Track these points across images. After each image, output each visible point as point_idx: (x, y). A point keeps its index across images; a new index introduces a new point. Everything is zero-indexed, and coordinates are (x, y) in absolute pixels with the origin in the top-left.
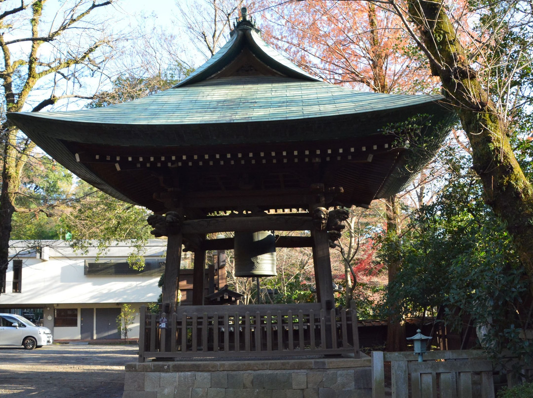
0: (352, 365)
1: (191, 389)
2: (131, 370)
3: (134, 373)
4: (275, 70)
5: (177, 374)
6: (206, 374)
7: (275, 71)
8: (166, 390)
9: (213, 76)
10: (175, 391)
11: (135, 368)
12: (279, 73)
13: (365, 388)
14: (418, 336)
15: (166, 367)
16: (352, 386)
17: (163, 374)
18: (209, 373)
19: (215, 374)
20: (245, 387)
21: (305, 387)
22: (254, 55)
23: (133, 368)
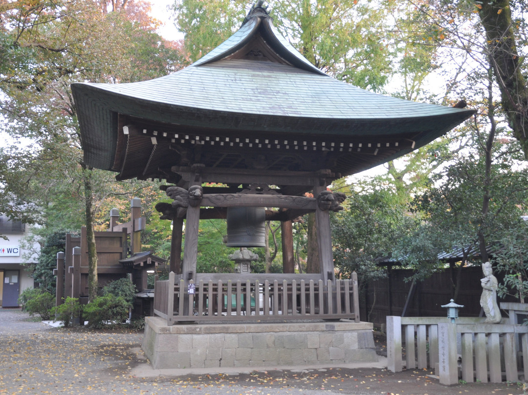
0: (356, 328)
1: (221, 349)
2: (166, 333)
3: (168, 335)
4: (284, 58)
5: (208, 335)
6: (233, 336)
7: (283, 60)
8: (199, 351)
9: (226, 57)
10: (206, 351)
11: (169, 330)
12: (287, 62)
13: (366, 348)
14: (452, 304)
15: (198, 329)
16: (355, 346)
17: (195, 336)
18: (236, 335)
19: (242, 336)
20: (268, 347)
21: (318, 347)
22: (265, 42)
23: (167, 331)
